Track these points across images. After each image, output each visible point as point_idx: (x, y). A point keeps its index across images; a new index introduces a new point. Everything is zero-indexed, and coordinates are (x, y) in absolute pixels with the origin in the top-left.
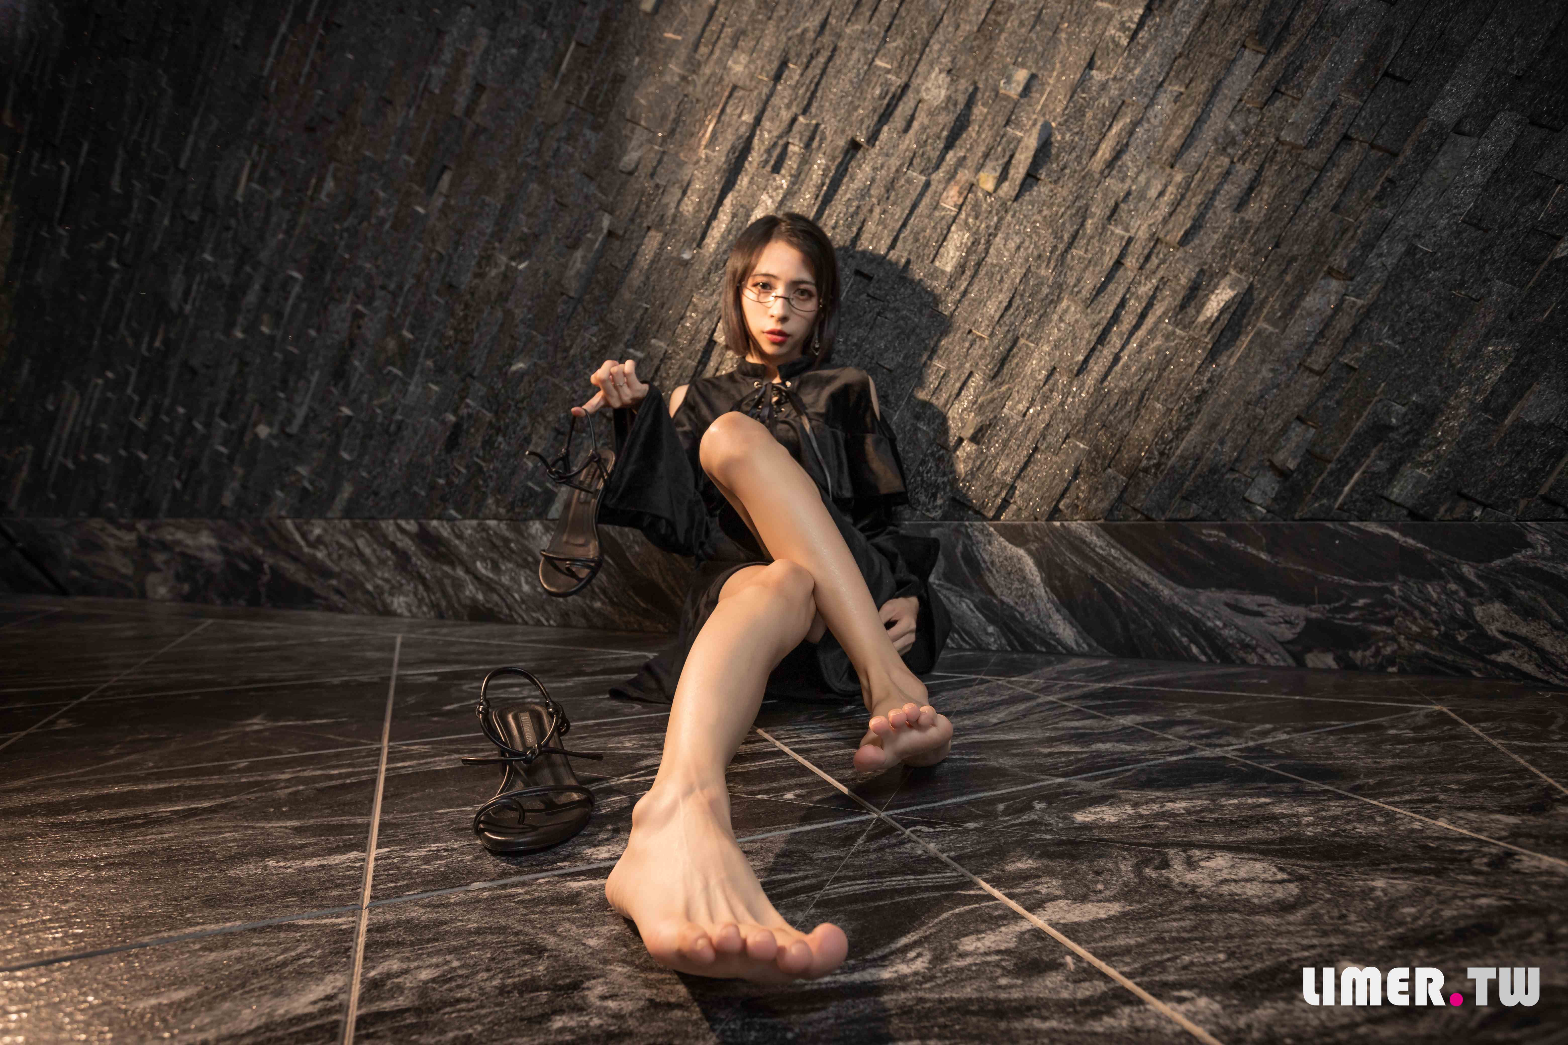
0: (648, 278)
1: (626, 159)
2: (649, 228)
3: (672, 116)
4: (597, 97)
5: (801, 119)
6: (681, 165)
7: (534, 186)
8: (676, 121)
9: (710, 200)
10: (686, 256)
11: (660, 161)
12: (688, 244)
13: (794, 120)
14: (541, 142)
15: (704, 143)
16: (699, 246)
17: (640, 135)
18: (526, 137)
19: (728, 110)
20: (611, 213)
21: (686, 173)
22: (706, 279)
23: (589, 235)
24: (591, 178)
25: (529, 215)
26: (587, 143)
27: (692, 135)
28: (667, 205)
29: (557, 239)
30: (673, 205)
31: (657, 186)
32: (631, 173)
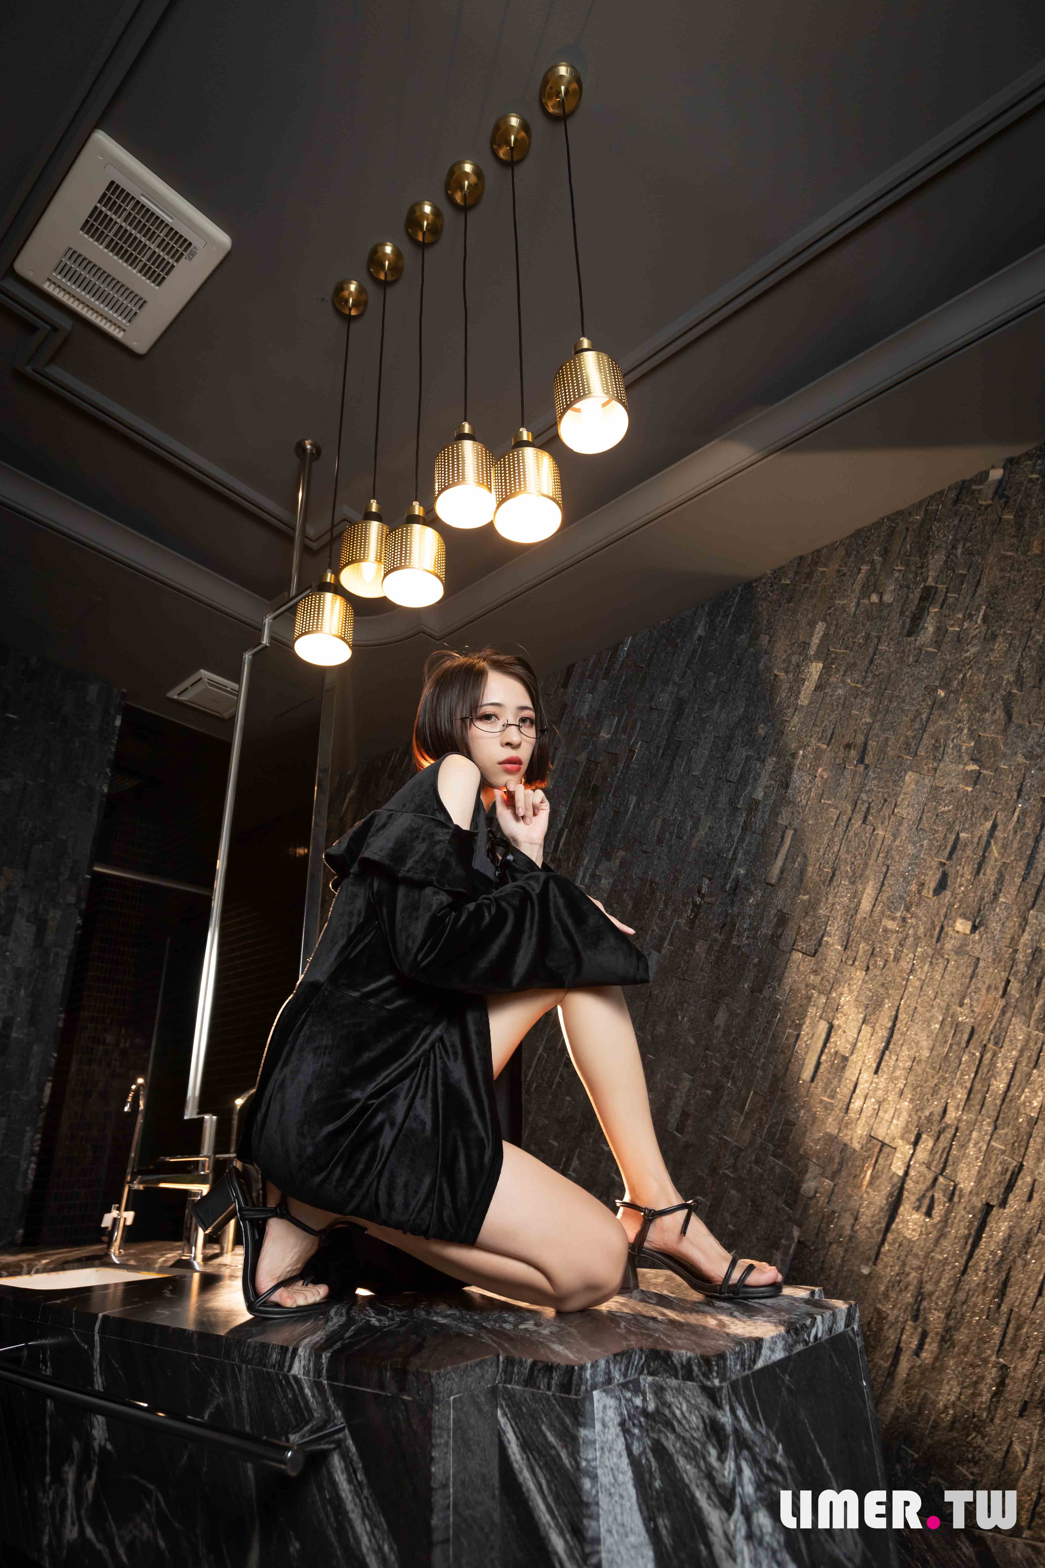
0: (836, 1284)
1: (805, 1186)
2: (831, 1243)
3: (837, 1160)
4: (775, 1134)
5: (941, 1179)
6: (850, 1197)
7: (733, 1192)
8: (841, 1164)
9: (878, 1231)
10: (865, 1271)
11: (832, 1192)
12: (866, 1261)
13: (935, 1180)
14: (736, 1159)
15: (865, 1183)
16: (875, 1264)
17: (813, 1170)
18: (725, 1156)
19: (881, 1161)
20: (800, 1226)
21: (853, 1204)
22: (886, 1296)
23: (783, 1241)
24: (778, 1195)
25: (733, 1214)
26: (772, 1168)
27: (855, 1177)
28: (843, 1227)
29: (757, 1238)
30: (848, 1227)
31: (834, 1212)
32: (811, 1198)
